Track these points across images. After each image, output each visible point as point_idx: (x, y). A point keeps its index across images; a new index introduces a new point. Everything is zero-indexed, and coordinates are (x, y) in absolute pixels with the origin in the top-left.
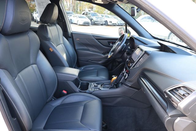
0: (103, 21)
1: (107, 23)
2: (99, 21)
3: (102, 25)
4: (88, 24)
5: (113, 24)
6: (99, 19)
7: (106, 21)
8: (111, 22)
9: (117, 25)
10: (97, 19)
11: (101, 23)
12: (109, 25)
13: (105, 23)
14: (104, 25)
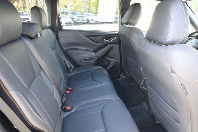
0: (85, 20)
1: (89, 22)
2: (81, 20)
3: (84, 24)
4: (70, 23)
5: (95, 22)
6: (80, 18)
7: (88, 20)
8: (93, 20)
9: (99, 23)
10: (78, 18)
11: (83, 22)
12: (90, 24)
13: (87, 21)
14: (86, 24)
